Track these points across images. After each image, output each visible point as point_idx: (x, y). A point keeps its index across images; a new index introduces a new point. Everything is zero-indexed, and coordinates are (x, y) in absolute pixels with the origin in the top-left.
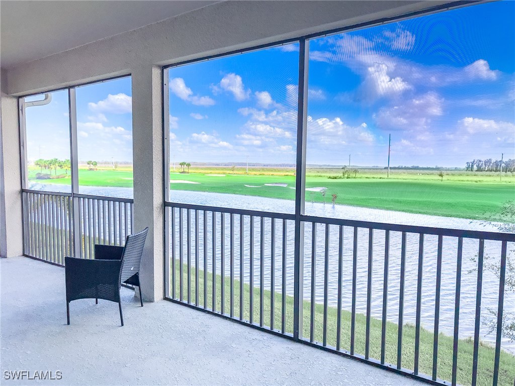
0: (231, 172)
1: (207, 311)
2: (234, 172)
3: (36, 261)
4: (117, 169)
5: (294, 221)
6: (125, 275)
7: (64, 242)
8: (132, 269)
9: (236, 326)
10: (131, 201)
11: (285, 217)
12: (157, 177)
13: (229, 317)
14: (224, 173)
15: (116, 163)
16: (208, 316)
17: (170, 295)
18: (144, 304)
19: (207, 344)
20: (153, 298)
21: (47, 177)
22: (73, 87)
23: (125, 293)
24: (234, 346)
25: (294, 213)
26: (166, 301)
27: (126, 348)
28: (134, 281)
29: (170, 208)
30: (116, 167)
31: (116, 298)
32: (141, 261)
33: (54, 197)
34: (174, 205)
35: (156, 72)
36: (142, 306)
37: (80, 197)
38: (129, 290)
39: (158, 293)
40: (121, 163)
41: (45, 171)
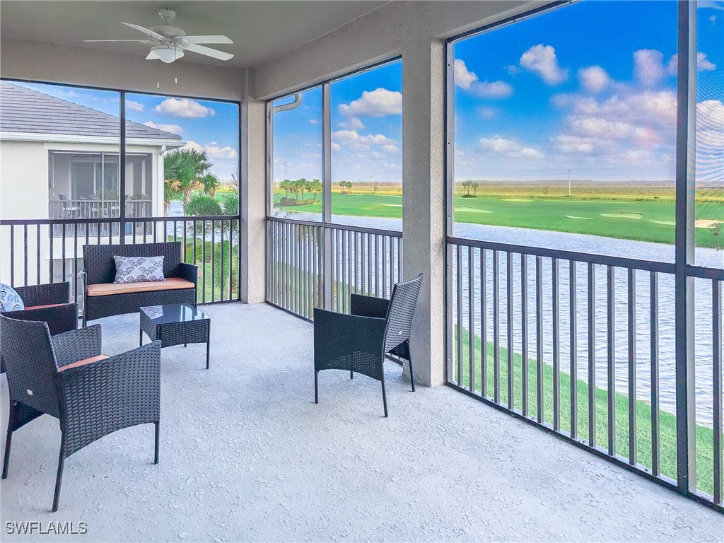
0: (543, 195)
1: (513, 413)
2: (548, 195)
3: (279, 310)
4: (377, 192)
5: (674, 275)
6: (391, 341)
7: (313, 289)
8: (400, 333)
9: (565, 446)
10: (399, 235)
11: (654, 268)
12: (435, 201)
13: (553, 429)
14: (531, 197)
15: (376, 184)
16: (516, 422)
17: (454, 380)
18: (416, 389)
19: (516, 468)
20: (429, 380)
21: (293, 203)
22: (327, 81)
23: (391, 368)
24: (563, 480)
25: (673, 262)
26: (448, 388)
27: (392, 452)
28: (403, 351)
29: (454, 246)
30: (375, 189)
31: (378, 374)
32: (413, 323)
33: (301, 227)
34: (460, 242)
35: (436, 49)
36: (413, 390)
37: (332, 227)
38: (394, 363)
39: (436, 375)
40: (382, 184)
41: (291, 196)
